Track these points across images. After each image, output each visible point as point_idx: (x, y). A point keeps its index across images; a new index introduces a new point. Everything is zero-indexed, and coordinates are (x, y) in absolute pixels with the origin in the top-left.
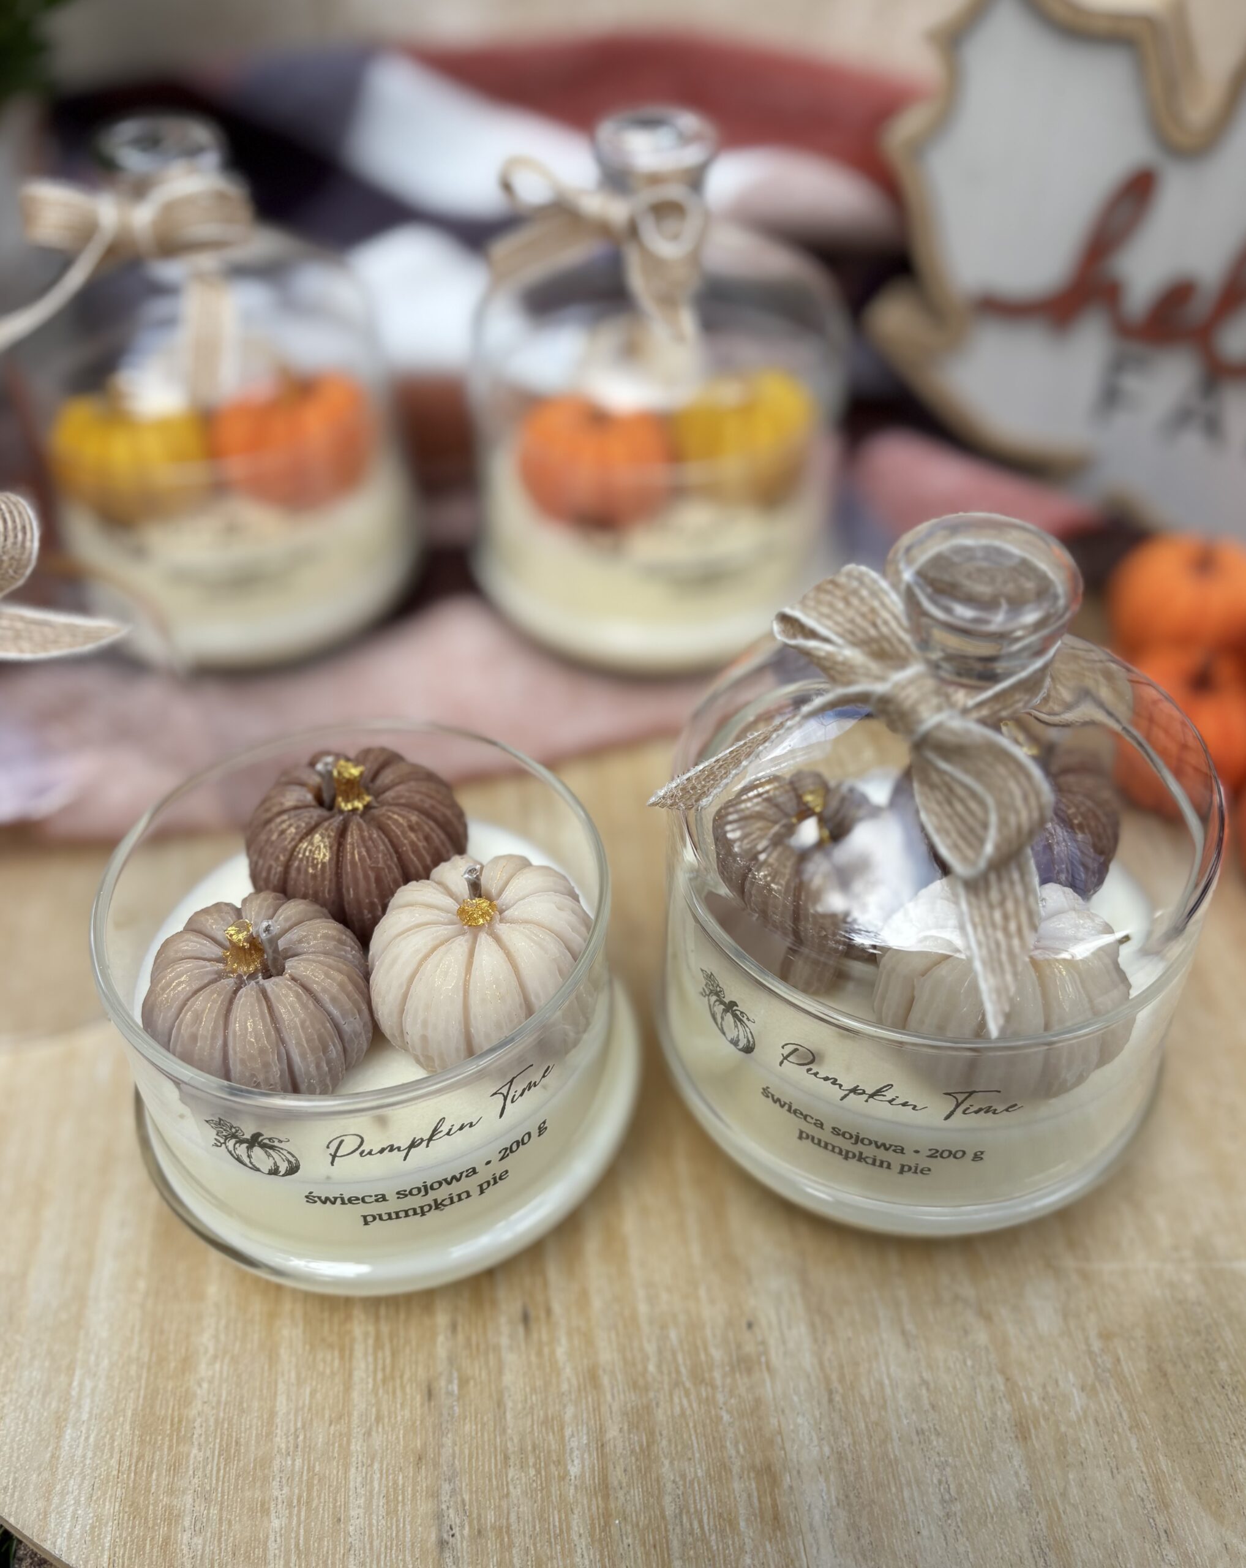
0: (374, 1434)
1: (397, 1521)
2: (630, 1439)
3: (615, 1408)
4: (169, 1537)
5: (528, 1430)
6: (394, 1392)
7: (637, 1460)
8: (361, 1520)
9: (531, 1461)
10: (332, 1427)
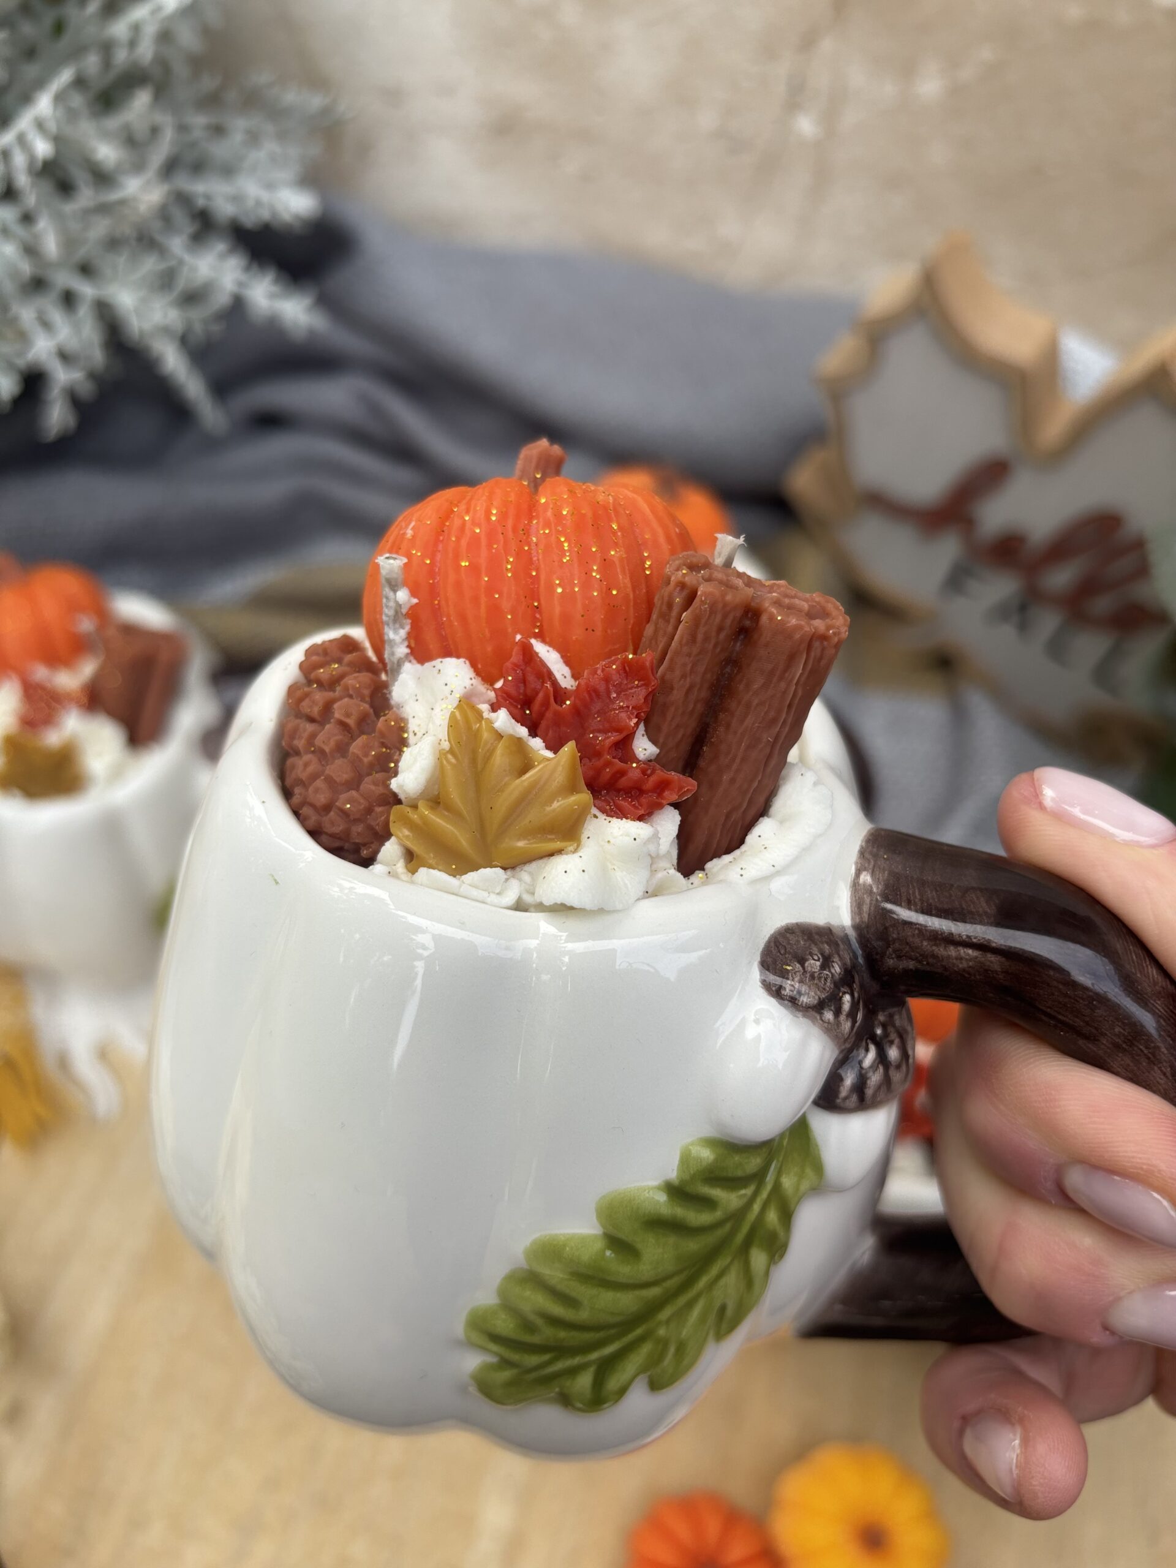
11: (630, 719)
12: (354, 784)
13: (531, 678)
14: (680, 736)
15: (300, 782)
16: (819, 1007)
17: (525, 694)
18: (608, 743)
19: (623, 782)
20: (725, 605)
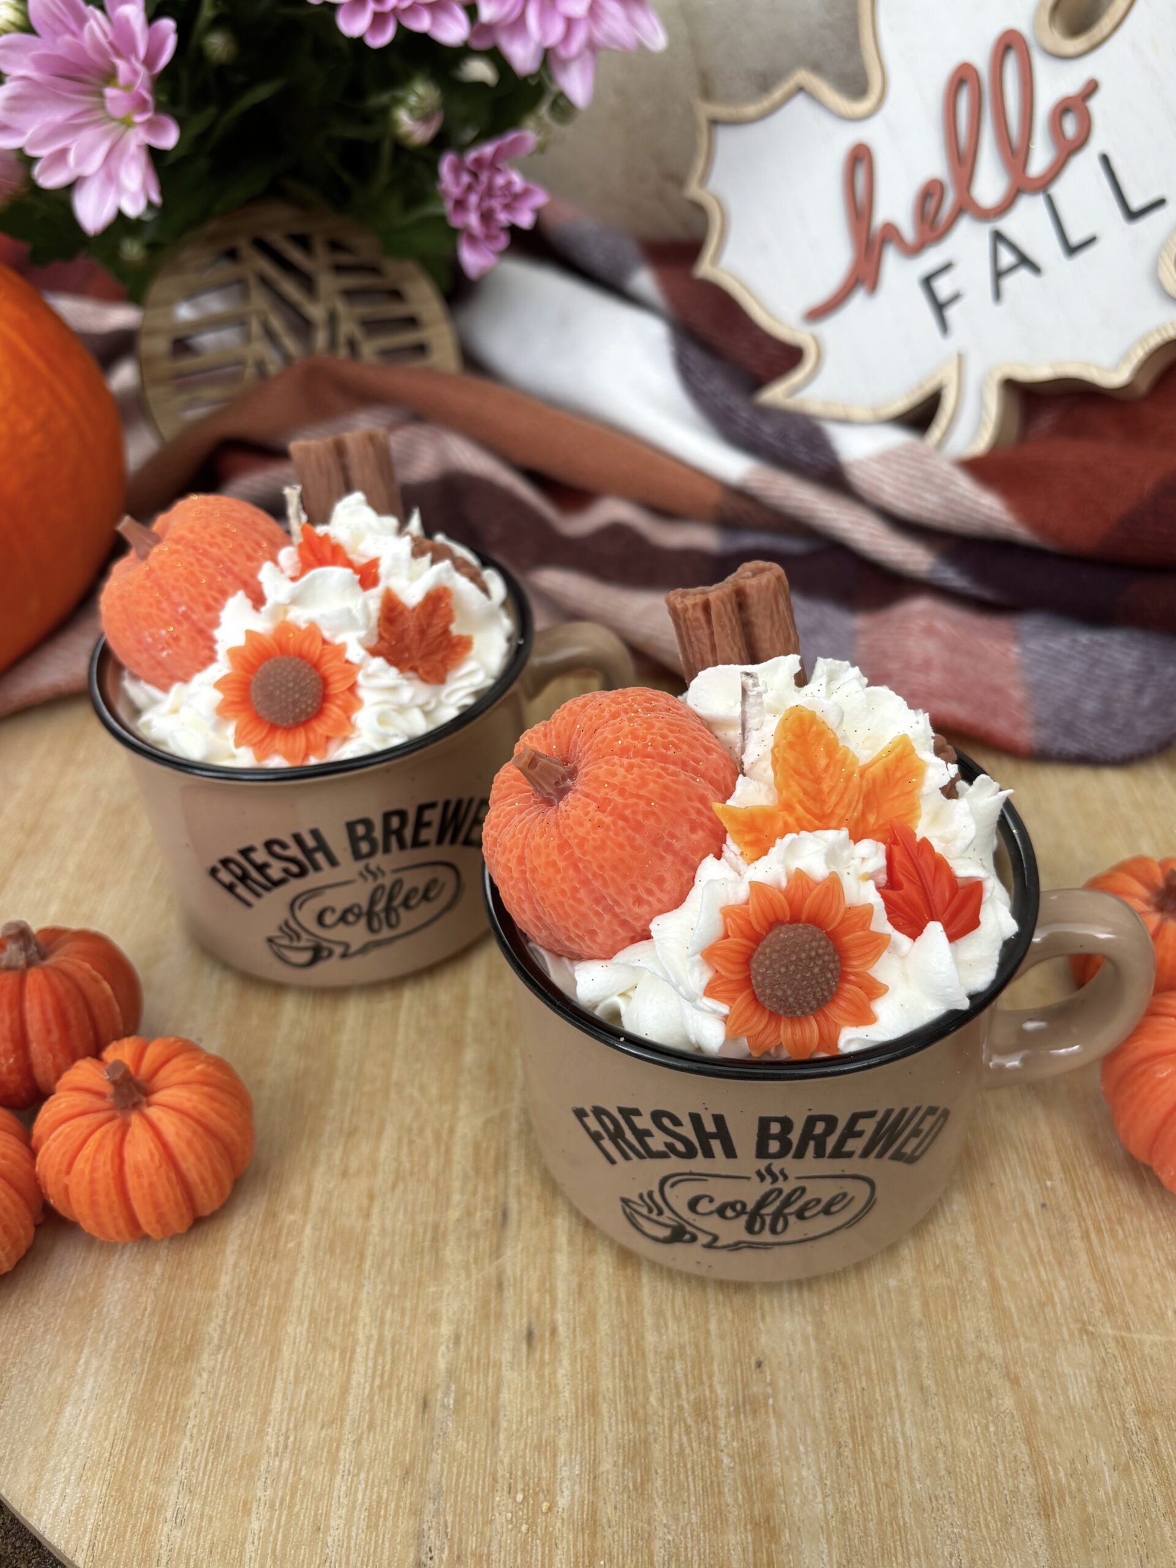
0: (364, 1442)
1: (377, 1536)
2: (623, 1474)
3: (611, 1437)
4: (150, 1527)
5: (521, 1454)
6: (390, 1400)
7: (629, 1497)
8: (340, 1531)
9: (520, 1486)
10: (324, 1431)
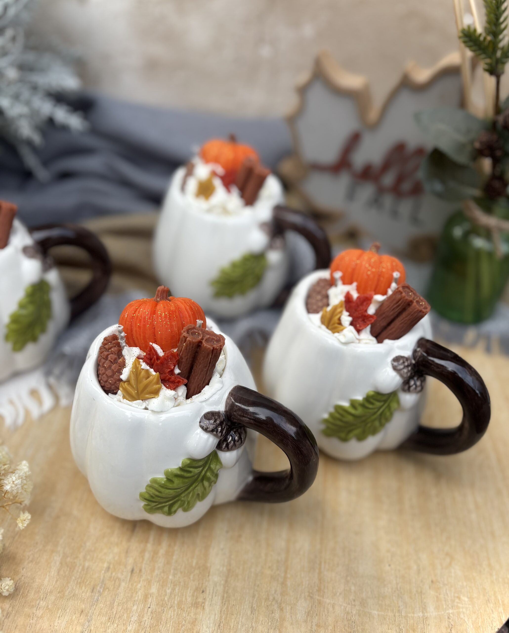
11: (172, 366)
12: (112, 376)
13: (151, 355)
14: (186, 368)
15: (100, 374)
16: (212, 431)
17: (150, 357)
18: (167, 371)
19: (171, 380)
20: (193, 342)
